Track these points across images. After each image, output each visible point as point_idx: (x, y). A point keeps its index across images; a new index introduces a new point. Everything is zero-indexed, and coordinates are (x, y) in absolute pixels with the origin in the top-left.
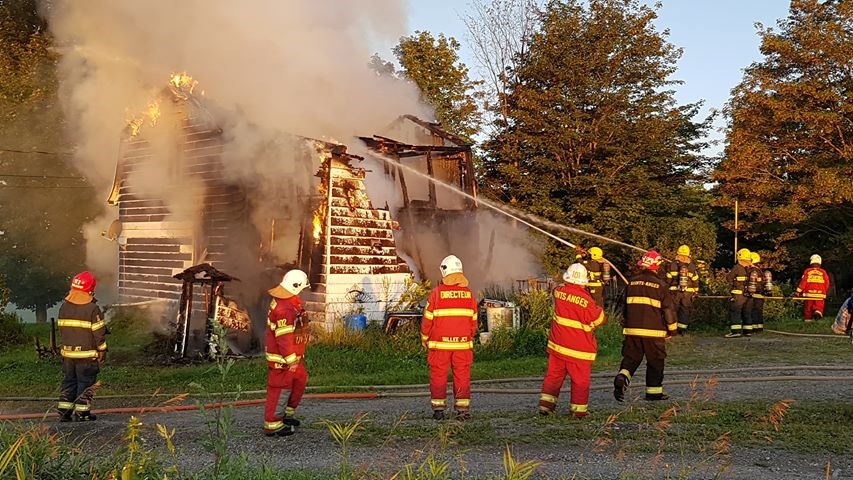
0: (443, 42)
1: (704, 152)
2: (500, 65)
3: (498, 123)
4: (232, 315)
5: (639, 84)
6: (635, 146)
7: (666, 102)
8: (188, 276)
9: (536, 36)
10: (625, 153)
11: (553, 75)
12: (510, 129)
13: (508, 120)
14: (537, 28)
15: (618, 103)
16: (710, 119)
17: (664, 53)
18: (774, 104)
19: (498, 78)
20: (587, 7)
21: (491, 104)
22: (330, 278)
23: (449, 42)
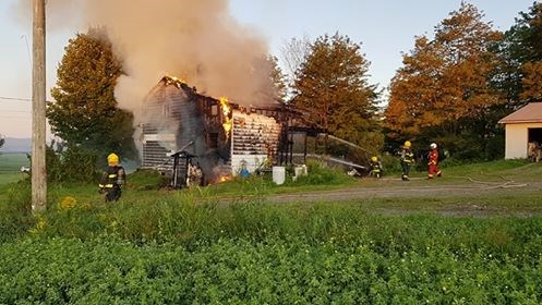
0: (271, 58)
1: (380, 105)
2: (295, 68)
3: (294, 92)
5: (353, 76)
7: (364, 84)
8: (176, 156)
9: (310, 56)
12: (299, 95)
13: (298, 91)
14: (311, 53)
16: (382, 91)
17: (363, 63)
18: (407, 85)
19: (294, 74)
20: (331, 44)
21: (291, 85)
22: (233, 156)
23: (274, 58)
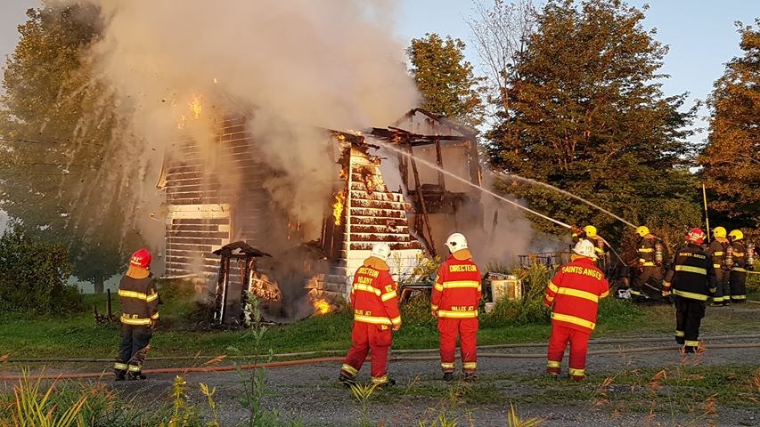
0: (450, 43)
1: (689, 139)
2: (502, 63)
3: (500, 114)
4: (264, 287)
5: (629, 78)
6: (626, 134)
7: (654, 94)
8: (225, 253)
9: (534, 37)
10: (617, 141)
11: (549, 71)
12: (511, 119)
13: (509, 111)
14: (535, 29)
15: (610, 96)
16: (695, 109)
17: (652, 49)
18: (753, 95)
19: (500, 75)
20: (580, 10)
21: (494, 98)
22: (350, 254)
23: (455, 43)
